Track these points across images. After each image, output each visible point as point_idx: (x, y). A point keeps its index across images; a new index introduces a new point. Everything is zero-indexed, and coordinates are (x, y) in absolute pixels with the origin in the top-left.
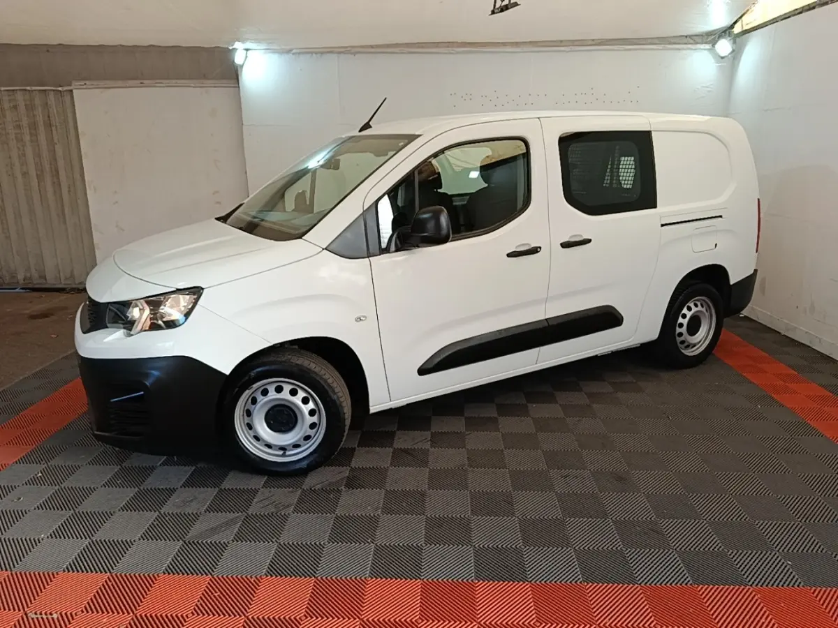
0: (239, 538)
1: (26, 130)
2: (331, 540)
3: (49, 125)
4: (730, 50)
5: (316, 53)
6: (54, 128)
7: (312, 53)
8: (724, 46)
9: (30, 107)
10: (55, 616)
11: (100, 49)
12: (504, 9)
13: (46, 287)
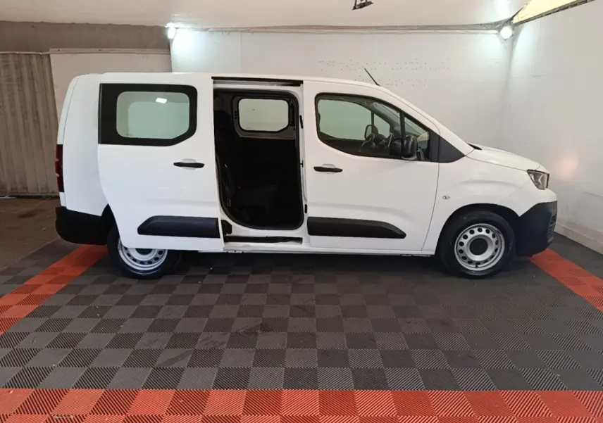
0: (191, 365)
1: (15, 82)
2: (254, 365)
3: (32, 78)
4: (511, 34)
5: (225, 31)
6: (35, 82)
7: (222, 31)
8: (507, 32)
9: (19, 66)
10: (72, 417)
11: (72, 26)
12: (362, 6)
13: (27, 194)
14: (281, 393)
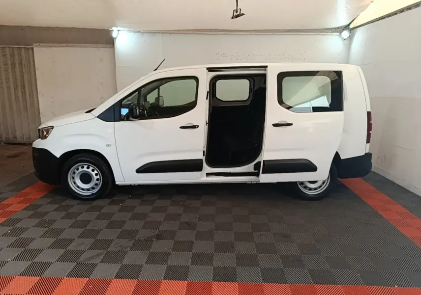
0: (103, 261)
1: (10, 67)
2: (147, 263)
3: (21, 64)
4: (348, 36)
5: (152, 33)
6: (23, 66)
7: (150, 33)
8: (346, 34)
9: (12, 55)
11: (48, 29)
12: (237, 16)
13: (16, 142)
14: (160, 282)
